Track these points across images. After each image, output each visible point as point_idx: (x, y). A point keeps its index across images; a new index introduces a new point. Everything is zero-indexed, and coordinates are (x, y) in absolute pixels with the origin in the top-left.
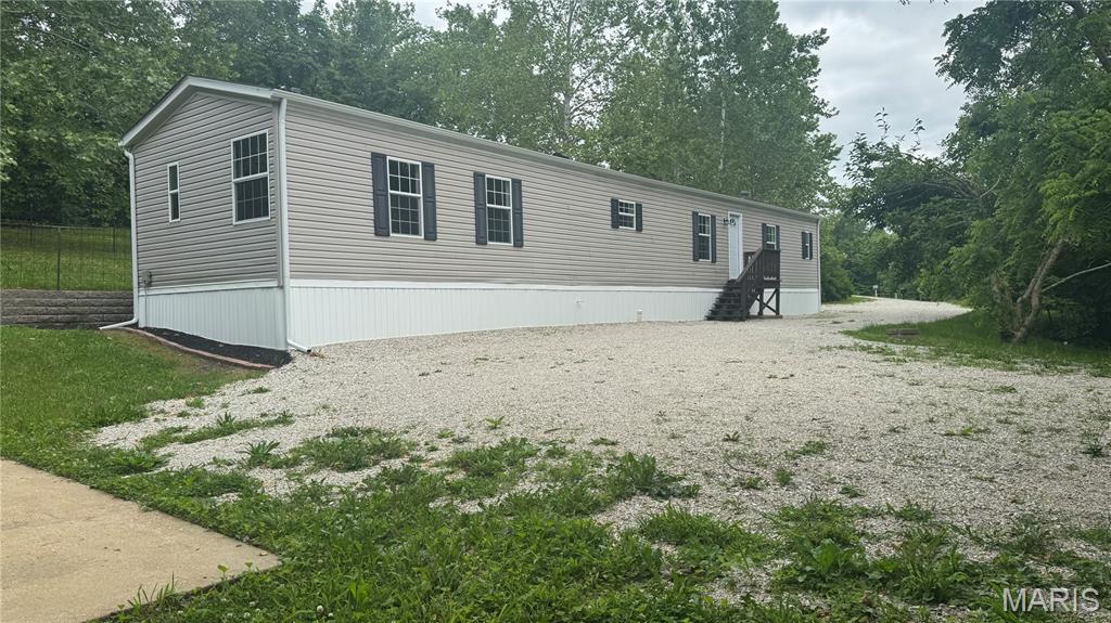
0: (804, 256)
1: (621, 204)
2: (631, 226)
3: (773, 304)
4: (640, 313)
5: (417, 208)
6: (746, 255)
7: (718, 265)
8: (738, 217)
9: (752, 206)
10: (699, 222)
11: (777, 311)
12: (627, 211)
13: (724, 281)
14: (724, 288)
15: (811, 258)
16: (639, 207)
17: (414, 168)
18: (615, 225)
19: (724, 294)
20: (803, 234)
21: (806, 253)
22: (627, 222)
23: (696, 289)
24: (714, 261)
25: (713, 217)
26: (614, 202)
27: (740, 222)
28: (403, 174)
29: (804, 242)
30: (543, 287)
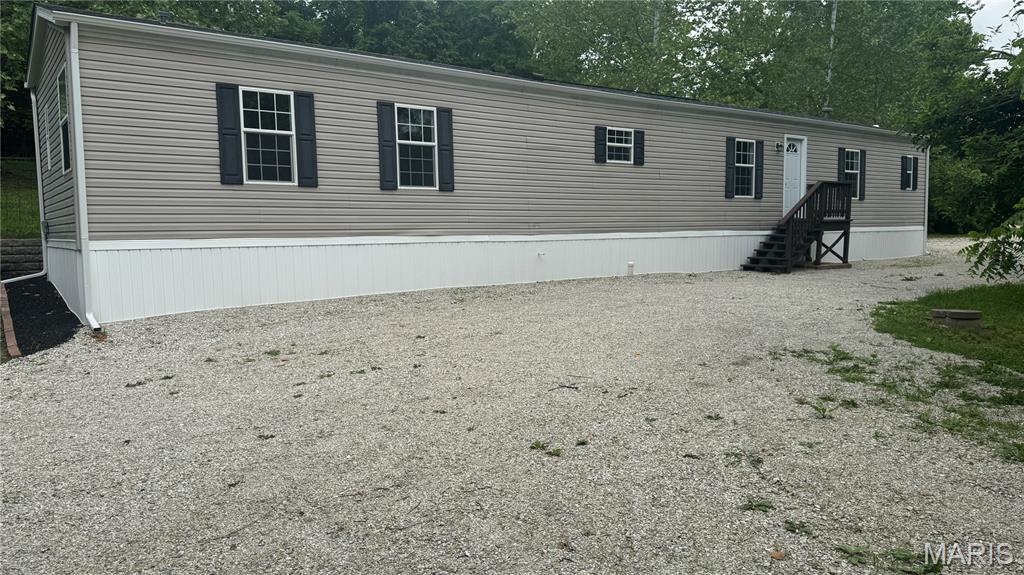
0: (904, 184)
1: (611, 132)
2: (628, 159)
3: (839, 249)
4: (632, 266)
5: (289, 149)
6: (809, 187)
7: (764, 203)
8: (801, 141)
9: (823, 127)
10: (737, 151)
11: (845, 258)
12: (620, 141)
13: (774, 219)
14: (773, 229)
15: (915, 188)
16: (640, 135)
17: (283, 101)
18: (600, 158)
19: (772, 237)
20: (904, 159)
21: (907, 182)
22: (622, 154)
23: (726, 233)
24: (759, 196)
25: (760, 144)
26: (600, 131)
27: (803, 148)
28: (266, 107)
29: (904, 168)
30: (486, 238)
